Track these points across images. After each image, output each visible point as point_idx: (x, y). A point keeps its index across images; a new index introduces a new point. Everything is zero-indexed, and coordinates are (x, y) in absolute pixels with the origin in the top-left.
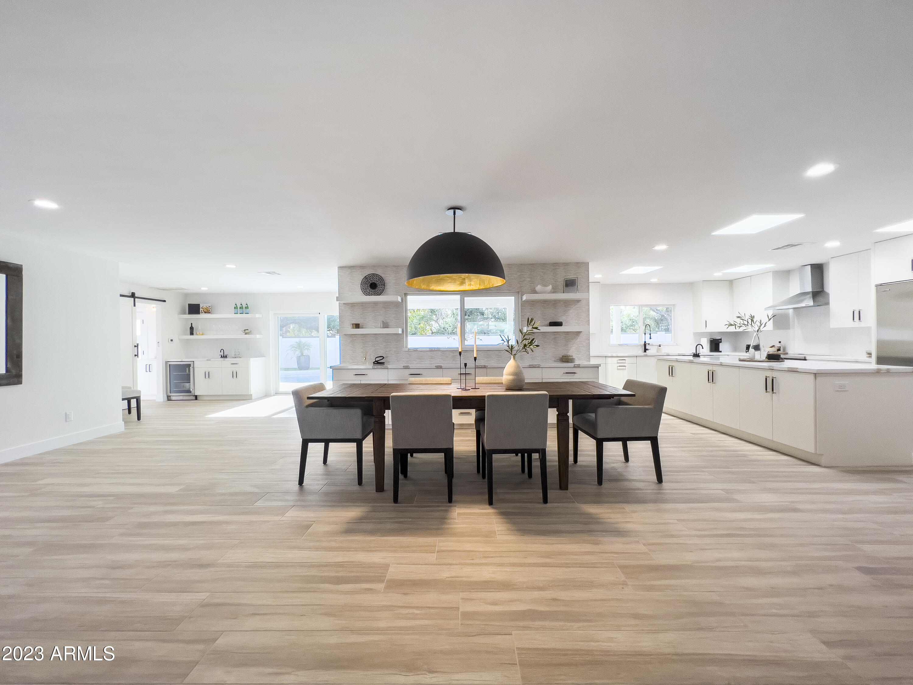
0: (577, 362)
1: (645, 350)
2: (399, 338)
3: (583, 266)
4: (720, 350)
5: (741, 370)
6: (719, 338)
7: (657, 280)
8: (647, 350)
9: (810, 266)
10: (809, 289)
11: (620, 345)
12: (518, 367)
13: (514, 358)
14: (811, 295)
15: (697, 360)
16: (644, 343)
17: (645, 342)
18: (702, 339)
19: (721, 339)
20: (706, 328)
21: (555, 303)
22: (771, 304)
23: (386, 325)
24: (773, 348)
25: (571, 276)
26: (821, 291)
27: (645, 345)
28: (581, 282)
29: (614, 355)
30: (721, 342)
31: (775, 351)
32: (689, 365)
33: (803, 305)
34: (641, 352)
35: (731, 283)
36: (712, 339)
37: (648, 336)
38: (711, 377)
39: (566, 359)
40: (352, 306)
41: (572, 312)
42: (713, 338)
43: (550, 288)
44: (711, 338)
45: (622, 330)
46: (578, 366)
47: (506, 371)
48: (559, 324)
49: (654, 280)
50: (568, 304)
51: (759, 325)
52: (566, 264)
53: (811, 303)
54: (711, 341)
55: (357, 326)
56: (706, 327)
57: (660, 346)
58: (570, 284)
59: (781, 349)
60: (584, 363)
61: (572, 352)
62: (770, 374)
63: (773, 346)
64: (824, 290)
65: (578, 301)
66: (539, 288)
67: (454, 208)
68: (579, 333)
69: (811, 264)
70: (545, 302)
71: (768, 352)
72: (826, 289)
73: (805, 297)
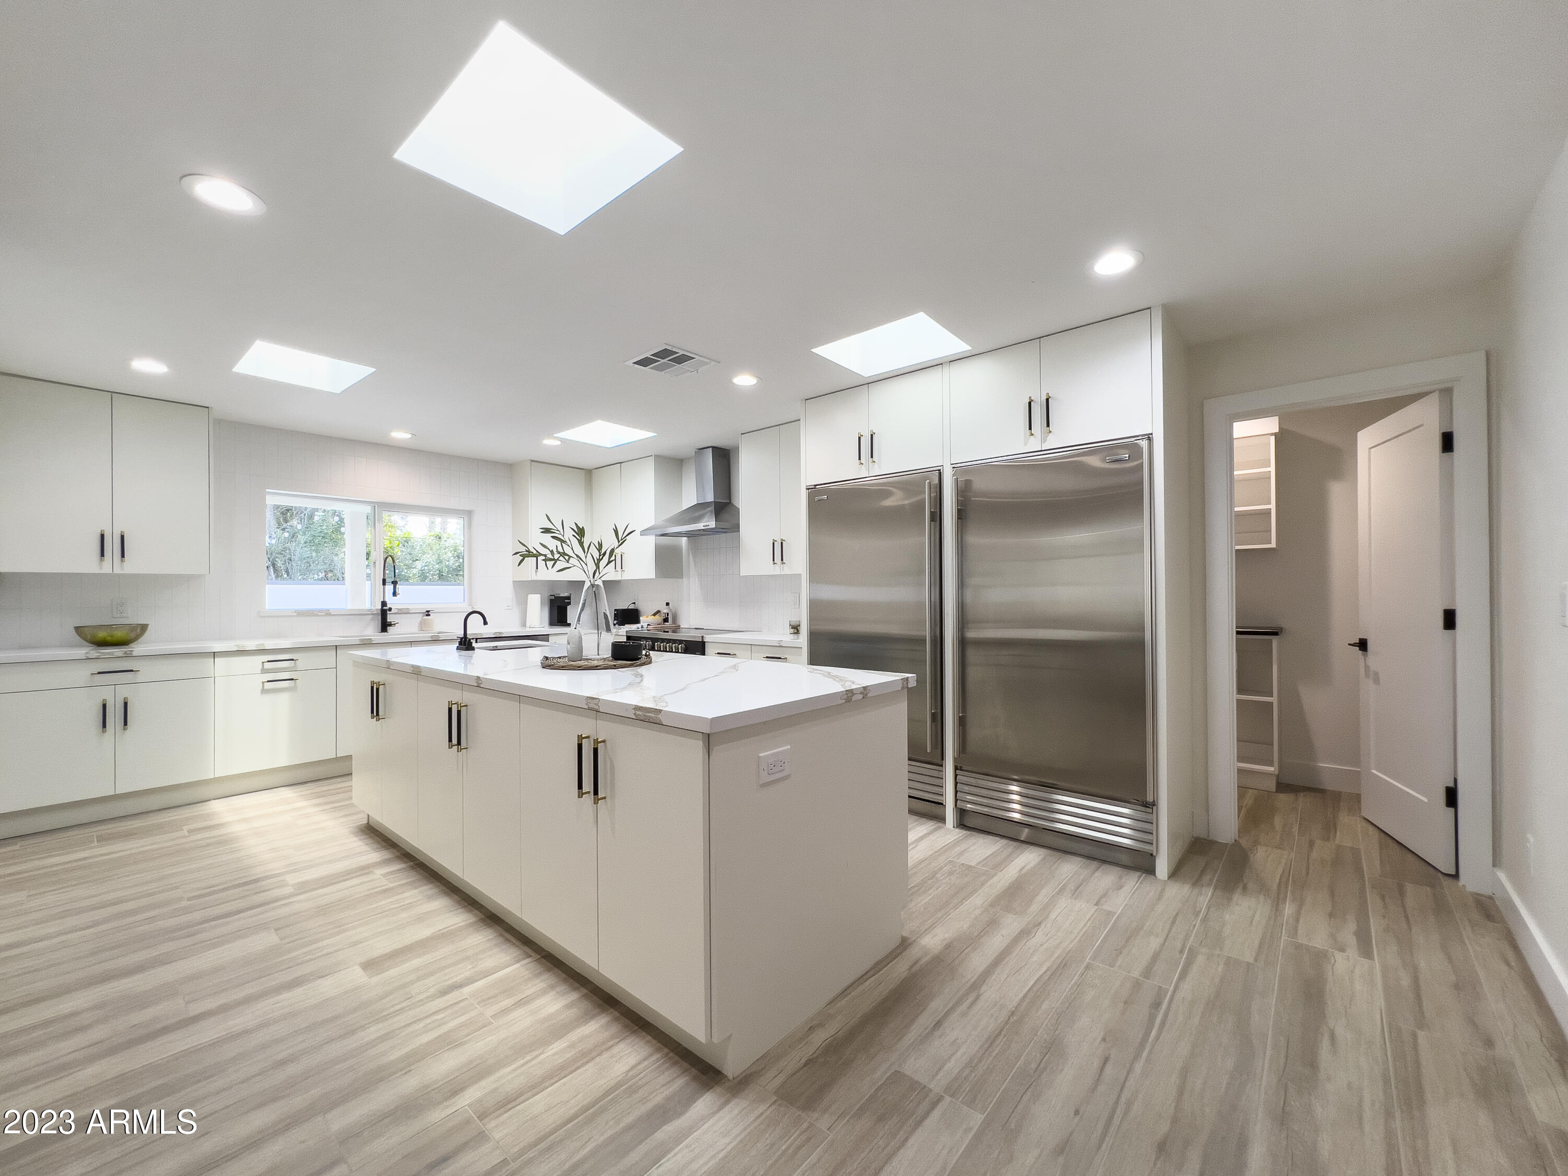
1: (386, 626)
4: (568, 622)
6: (566, 594)
7: (409, 436)
8: (390, 625)
9: (711, 448)
10: (710, 498)
14: (712, 508)
16: (380, 607)
17: (384, 604)
18: (530, 596)
19: (569, 598)
20: (536, 572)
22: (651, 523)
24: (657, 616)
26: (728, 503)
27: (383, 613)
30: (569, 604)
31: (659, 622)
33: (700, 526)
34: (371, 631)
35: (588, 475)
36: (553, 598)
42: (554, 595)
44: (551, 595)
51: (596, 555)
53: (712, 524)
54: (551, 600)
56: (537, 568)
57: (428, 615)
59: (670, 620)
63: (658, 612)
64: (732, 502)
69: (713, 447)
71: (648, 625)
72: (734, 502)
73: (704, 512)
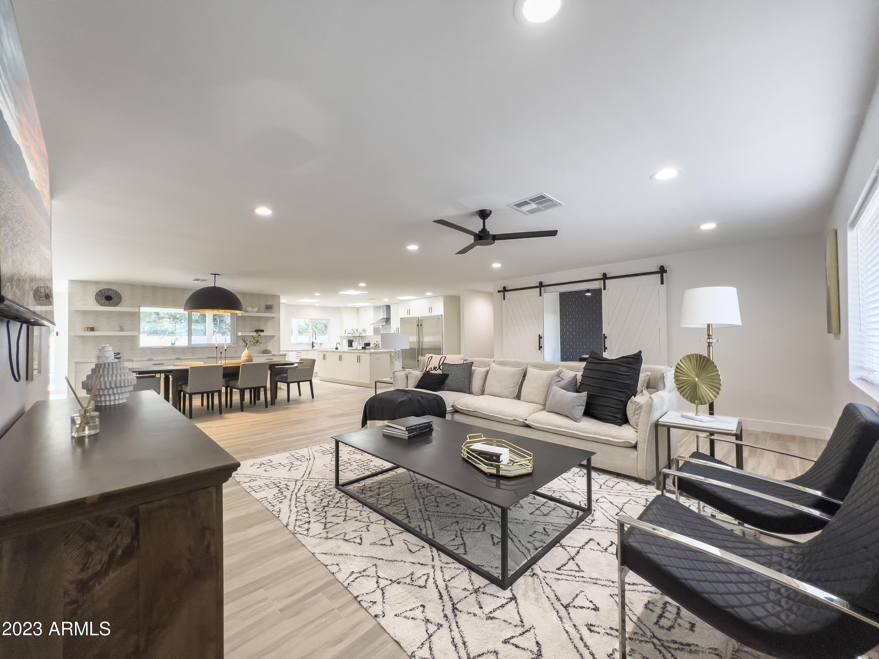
0: (273, 353)
1: (313, 346)
2: (134, 339)
3: (276, 297)
4: (352, 346)
5: (351, 354)
6: (353, 339)
7: (319, 305)
9: (386, 306)
10: (385, 316)
11: (297, 344)
12: (250, 353)
13: (248, 349)
14: (386, 320)
15: (337, 350)
17: (313, 342)
18: (344, 340)
20: (348, 334)
21: (259, 318)
23: (122, 329)
24: (374, 345)
25: (269, 303)
27: (313, 344)
28: (275, 307)
29: (294, 350)
30: (353, 341)
32: (332, 353)
33: (382, 324)
34: (310, 347)
35: (358, 309)
37: (314, 338)
38: (340, 358)
39: (266, 352)
40: (85, 313)
41: (270, 324)
42: (350, 340)
43: (256, 309)
45: (299, 332)
46: (274, 355)
47: (243, 355)
48: (262, 331)
49: (317, 305)
50: (267, 319)
52: (266, 295)
55: (92, 329)
57: (321, 344)
58: (269, 308)
60: (276, 353)
61: (270, 347)
62: (358, 355)
63: (375, 343)
64: (390, 317)
65: (273, 318)
66: (249, 309)
67: (215, 275)
68: (273, 336)
70: (252, 318)
73: (384, 320)
